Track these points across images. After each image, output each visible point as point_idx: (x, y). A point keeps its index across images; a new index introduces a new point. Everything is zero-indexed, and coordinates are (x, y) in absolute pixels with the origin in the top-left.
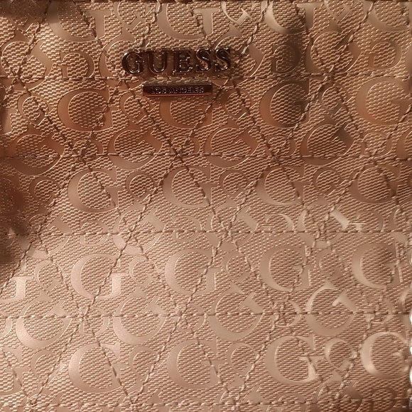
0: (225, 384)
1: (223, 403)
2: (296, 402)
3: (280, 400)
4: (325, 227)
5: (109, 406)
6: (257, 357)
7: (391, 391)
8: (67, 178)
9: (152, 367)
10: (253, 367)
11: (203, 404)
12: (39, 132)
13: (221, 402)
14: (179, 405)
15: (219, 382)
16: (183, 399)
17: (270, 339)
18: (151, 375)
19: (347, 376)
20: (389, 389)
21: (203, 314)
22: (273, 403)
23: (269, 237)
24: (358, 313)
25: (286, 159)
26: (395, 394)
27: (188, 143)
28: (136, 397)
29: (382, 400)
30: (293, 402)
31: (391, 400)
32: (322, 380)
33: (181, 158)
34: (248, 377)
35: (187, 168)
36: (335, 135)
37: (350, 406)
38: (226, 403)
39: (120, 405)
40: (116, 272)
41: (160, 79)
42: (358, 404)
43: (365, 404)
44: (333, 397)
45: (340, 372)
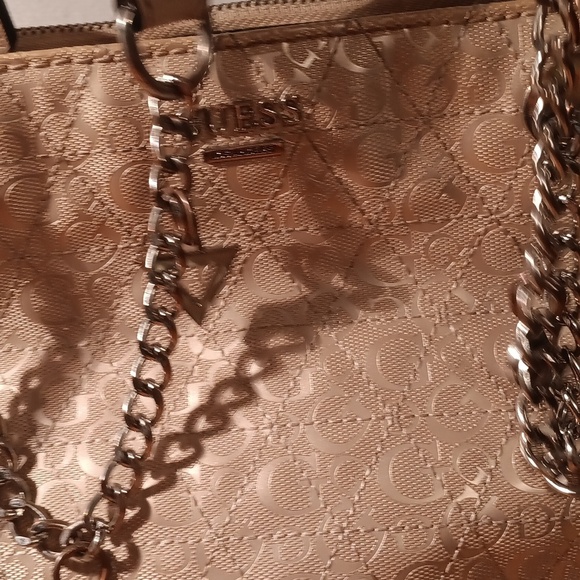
0: (329, 508)
1: (329, 532)
2: (420, 527)
3: (399, 524)
4: (447, 309)
5: (190, 542)
6: (367, 473)
7: (545, 509)
8: (129, 273)
9: (239, 492)
10: (362, 485)
11: (304, 534)
12: (90, 218)
13: (325, 530)
14: (275, 537)
15: (322, 506)
16: (279, 529)
17: (383, 449)
18: (239, 501)
19: (483, 491)
20: (541, 506)
21: (298, 425)
22: (391, 528)
23: (376, 326)
24: (494, 412)
25: (387, 227)
26: (551, 514)
27: (265, 218)
28: (221, 531)
29: (535, 521)
30: (417, 527)
31: (546, 521)
32: (452, 497)
33: (259, 237)
34: (357, 498)
35: (268, 248)
36: (443, 191)
37: (492, 530)
38: (332, 532)
39: (204, 540)
40: (193, 382)
41: (221, 141)
42: (503, 526)
43: (511, 528)
44: (467, 518)
45: (474, 487)
